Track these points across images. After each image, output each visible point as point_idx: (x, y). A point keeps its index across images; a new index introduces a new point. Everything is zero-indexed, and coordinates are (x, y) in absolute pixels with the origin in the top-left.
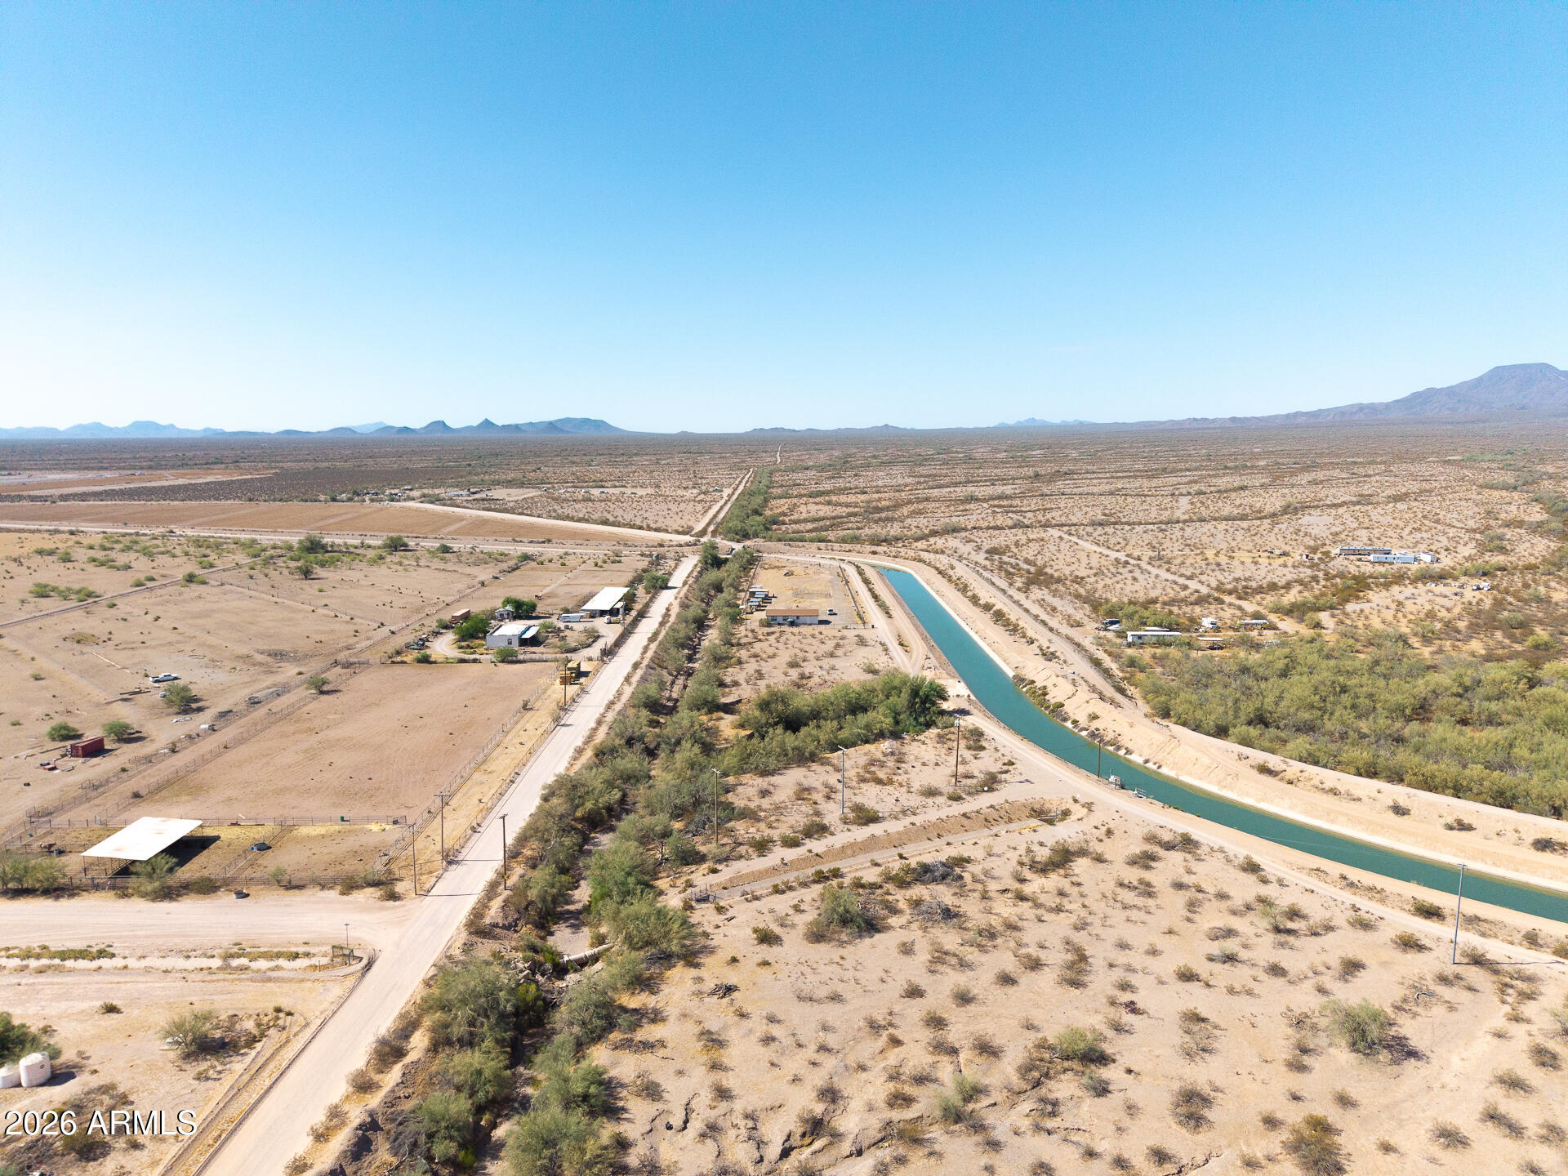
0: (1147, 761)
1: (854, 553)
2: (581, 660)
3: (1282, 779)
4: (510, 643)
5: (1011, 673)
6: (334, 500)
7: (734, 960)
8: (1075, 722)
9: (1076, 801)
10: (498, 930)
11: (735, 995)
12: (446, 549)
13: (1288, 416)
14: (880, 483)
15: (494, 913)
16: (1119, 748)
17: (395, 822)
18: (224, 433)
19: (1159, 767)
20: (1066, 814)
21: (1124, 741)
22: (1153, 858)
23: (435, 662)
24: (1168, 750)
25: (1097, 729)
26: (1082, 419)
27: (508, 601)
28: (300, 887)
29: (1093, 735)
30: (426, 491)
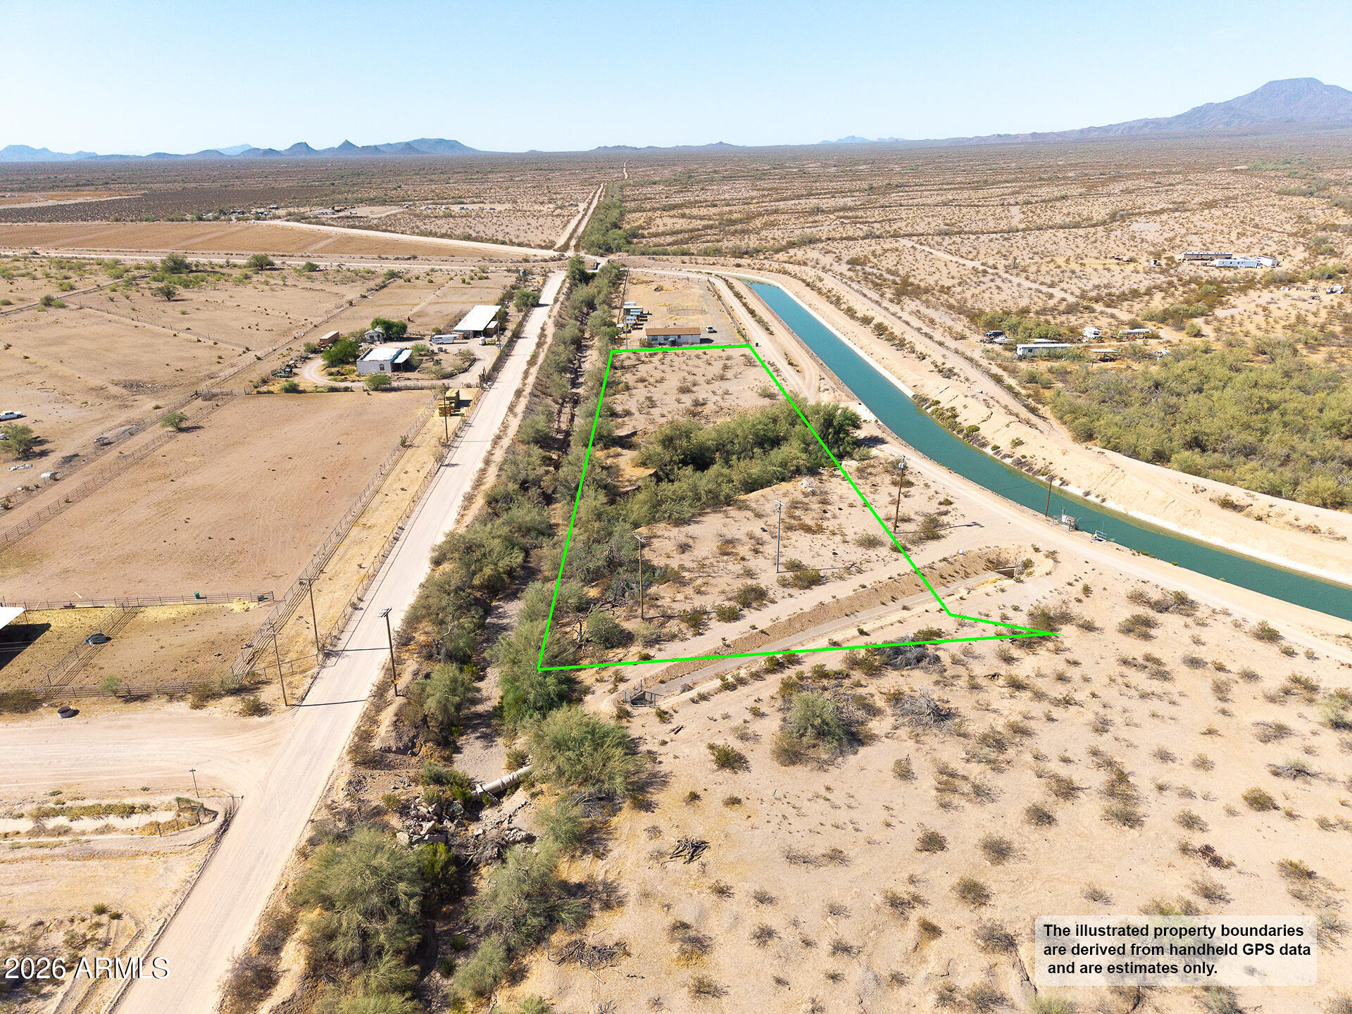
0: (1087, 494)
1: (719, 266)
2: (461, 386)
3: (1248, 515)
4: (382, 369)
5: (910, 393)
6: (200, 219)
7: (694, 797)
8: (995, 448)
9: (1037, 550)
10: (391, 756)
11: (706, 855)
12: (312, 268)
13: (1082, 131)
14: (727, 196)
15: (384, 734)
16: (1052, 478)
17: (261, 599)
18: (97, 156)
19: (1104, 500)
20: (1028, 564)
21: (1057, 470)
22: (1148, 623)
23: (304, 392)
24: (1112, 481)
25: (1024, 457)
26: (896, 137)
27: (377, 323)
28: (143, 698)
29: (1019, 463)
30: (291, 210)
